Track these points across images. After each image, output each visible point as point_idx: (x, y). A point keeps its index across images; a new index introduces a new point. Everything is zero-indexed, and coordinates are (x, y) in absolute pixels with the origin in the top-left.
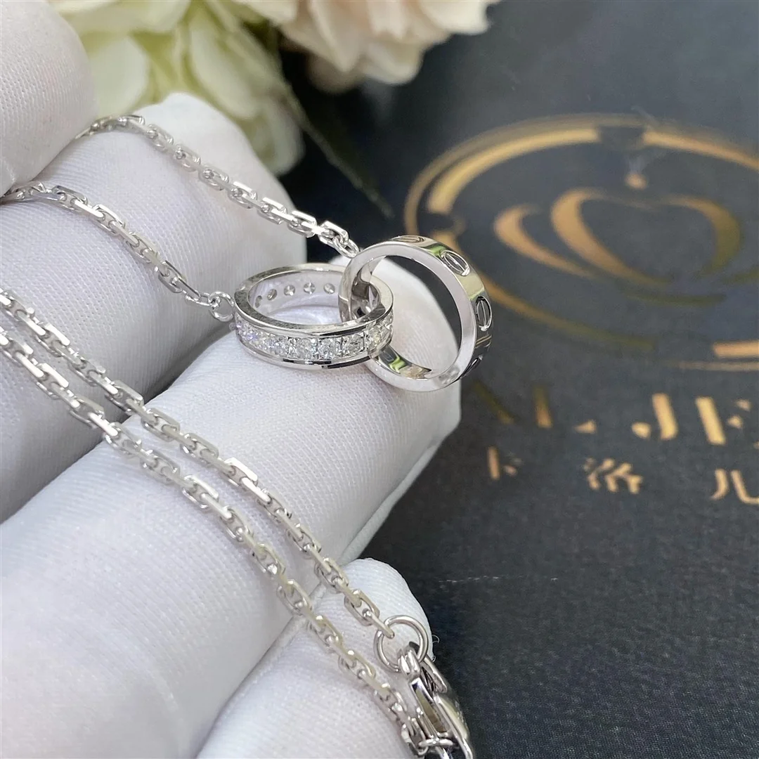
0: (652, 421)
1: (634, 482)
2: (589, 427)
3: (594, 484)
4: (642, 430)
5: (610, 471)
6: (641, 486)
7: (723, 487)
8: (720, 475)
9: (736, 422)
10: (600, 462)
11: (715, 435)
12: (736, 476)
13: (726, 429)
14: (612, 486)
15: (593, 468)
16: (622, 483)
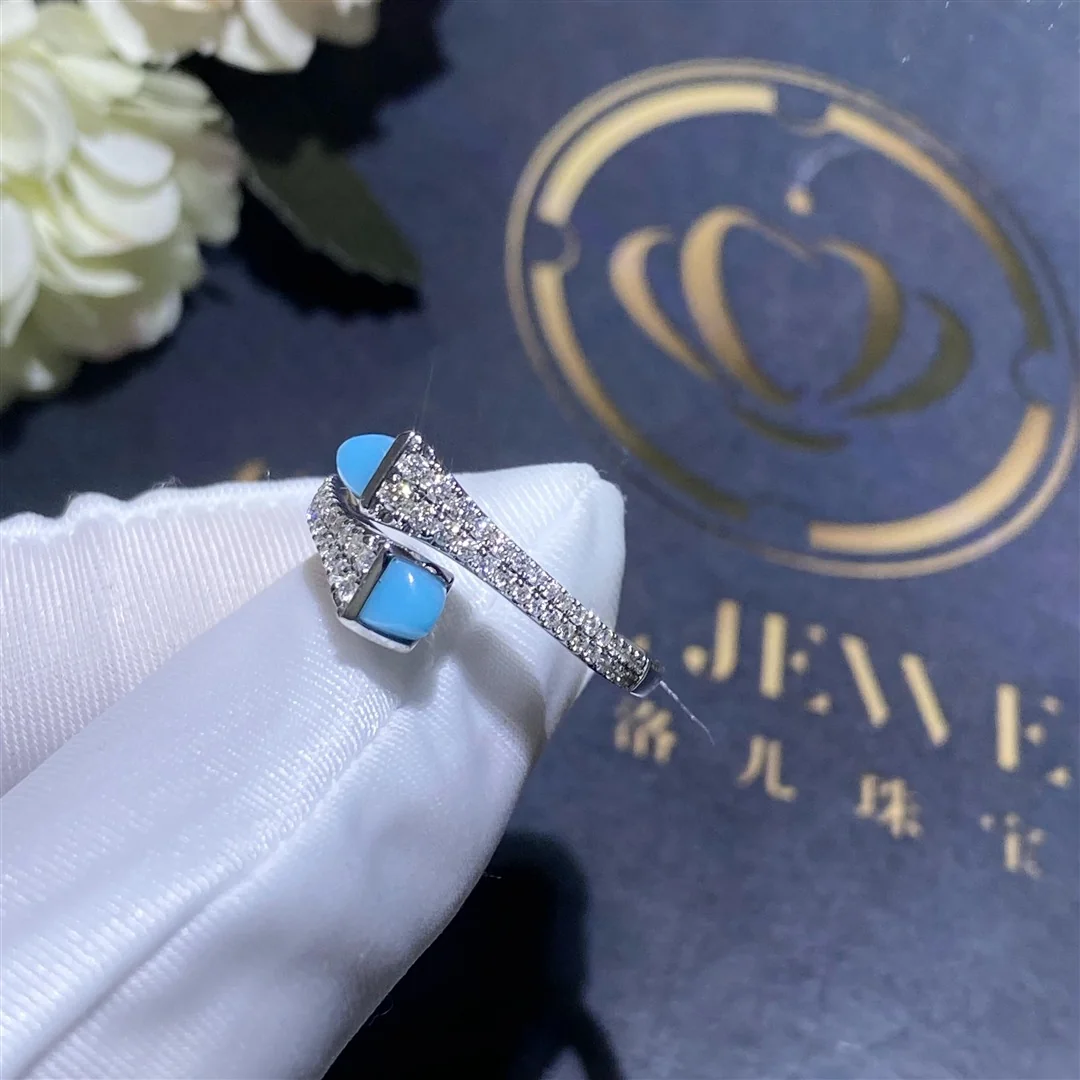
0: (708, 644)
1: (665, 743)
4: (694, 659)
8: (757, 747)
12: (774, 751)
13: (788, 672)
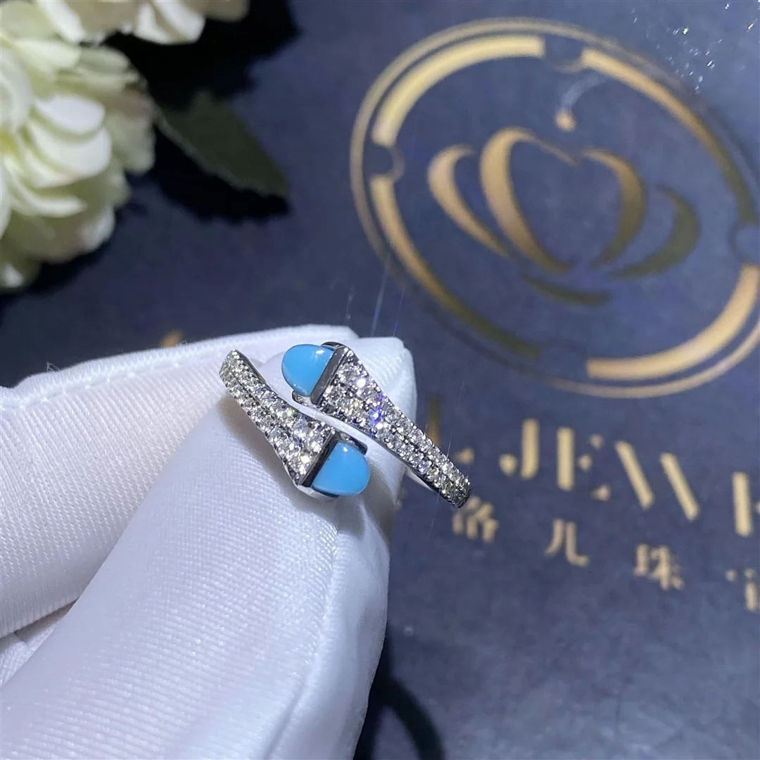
0: (518, 453)
1: (490, 527)
2: (467, 456)
3: (458, 527)
4: (508, 464)
5: (473, 512)
7: (557, 540)
8: (558, 527)
9: (585, 462)
12: (571, 529)
13: (577, 470)
14: (471, 530)
16: (480, 528)
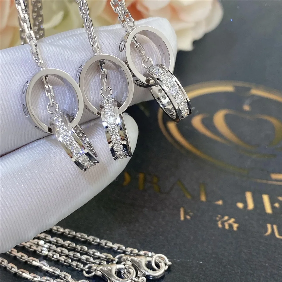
2: (220, 202)
3: (220, 226)
5: (226, 221)
6: (238, 228)
7: (269, 231)
9: (277, 205)
10: (223, 217)
11: (269, 210)
14: (227, 227)
15: (220, 219)
16: (231, 226)
